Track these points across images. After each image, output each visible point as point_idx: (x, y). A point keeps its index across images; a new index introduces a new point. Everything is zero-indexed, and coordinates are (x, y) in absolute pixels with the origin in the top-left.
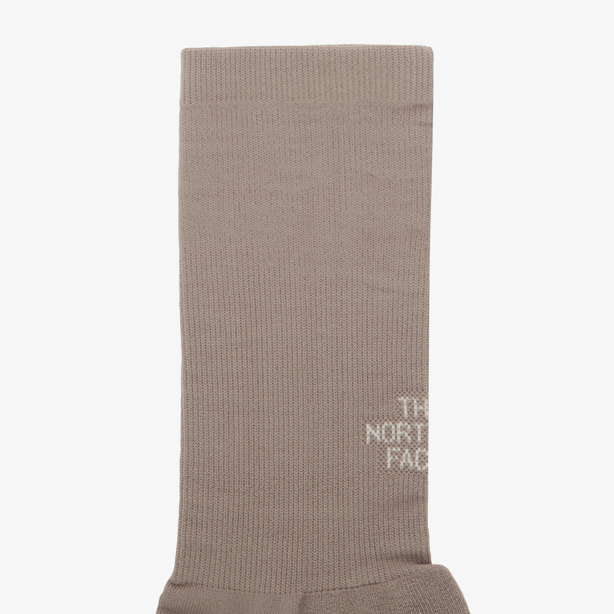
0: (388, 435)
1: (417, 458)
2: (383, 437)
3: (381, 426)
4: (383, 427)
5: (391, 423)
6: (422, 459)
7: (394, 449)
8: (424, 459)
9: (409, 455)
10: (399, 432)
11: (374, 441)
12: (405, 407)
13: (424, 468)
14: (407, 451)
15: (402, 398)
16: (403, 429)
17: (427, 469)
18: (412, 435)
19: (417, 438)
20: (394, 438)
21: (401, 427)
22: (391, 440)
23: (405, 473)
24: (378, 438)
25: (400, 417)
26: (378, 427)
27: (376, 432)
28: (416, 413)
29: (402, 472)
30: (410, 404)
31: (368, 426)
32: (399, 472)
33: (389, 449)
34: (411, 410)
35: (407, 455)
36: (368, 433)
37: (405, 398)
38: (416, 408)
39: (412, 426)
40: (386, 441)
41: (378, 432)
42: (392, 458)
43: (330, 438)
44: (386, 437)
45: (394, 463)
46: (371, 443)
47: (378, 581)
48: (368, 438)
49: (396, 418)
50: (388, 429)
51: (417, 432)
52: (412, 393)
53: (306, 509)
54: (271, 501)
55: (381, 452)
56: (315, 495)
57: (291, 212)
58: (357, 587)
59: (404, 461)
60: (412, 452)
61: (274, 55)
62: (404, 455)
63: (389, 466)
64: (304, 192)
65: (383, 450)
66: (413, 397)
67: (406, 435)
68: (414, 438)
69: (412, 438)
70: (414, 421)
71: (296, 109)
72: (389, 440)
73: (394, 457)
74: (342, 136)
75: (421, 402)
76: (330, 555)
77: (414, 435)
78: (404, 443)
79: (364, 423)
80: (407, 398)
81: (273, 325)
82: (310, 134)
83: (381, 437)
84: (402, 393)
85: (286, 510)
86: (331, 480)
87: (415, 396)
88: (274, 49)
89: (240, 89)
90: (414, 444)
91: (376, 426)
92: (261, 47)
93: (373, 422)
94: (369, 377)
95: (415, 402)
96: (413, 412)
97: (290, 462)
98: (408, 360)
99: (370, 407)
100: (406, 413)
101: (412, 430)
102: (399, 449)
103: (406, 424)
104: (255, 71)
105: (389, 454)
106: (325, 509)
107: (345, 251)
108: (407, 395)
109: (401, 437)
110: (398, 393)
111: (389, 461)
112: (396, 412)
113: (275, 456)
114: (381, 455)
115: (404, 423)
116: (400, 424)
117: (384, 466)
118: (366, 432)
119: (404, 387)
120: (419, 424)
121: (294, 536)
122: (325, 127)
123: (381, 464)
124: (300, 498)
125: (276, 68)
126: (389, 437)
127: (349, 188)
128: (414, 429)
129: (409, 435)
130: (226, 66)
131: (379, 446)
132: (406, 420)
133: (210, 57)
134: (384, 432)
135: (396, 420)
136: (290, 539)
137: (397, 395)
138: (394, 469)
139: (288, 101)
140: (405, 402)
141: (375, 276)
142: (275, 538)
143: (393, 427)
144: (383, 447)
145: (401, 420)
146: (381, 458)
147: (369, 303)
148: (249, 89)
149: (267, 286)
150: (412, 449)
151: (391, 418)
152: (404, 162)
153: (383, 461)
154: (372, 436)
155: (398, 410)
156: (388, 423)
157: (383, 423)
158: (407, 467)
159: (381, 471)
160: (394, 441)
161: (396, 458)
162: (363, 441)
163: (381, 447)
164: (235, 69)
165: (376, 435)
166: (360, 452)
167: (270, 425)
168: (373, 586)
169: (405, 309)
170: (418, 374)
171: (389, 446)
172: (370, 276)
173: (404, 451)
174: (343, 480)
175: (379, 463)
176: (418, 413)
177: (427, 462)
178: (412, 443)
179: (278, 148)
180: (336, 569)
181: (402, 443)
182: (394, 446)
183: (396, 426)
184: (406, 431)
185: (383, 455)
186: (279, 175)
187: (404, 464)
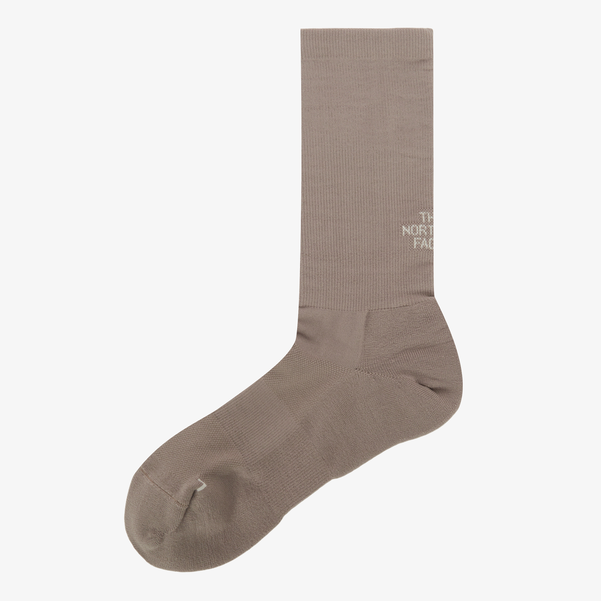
0: (415, 231)
1: (429, 243)
2: (412, 233)
3: (410, 227)
4: (412, 227)
5: (416, 225)
7: (418, 238)
9: (426, 242)
10: (420, 230)
11: (407, 234)
12: (423, 217)
14: (425, 239)
15: (422, 212)
16: (423, 228)
18: (427, 231)
19: (430, 233)
20: (417, 233)
21: (421, 227)
22: (416, 234)
23: (423, 250)
24: (409, 233)
25: (421, 222)
26: (409, 227)
27: (408, 230)
28: (429, 220)
29: (422, 250)
30: (426, 215)
31: (403, 227)
32: (420, 250)
33: (415, 238)
34: (426, 219)
35: (424, 242)
36: (404, 230)
37: (423, 212)
38: (429, 217)
39: (427, 227)
40: (413, 234)
41: (409, 230)
42: (417, 243)
43: (383, 233)
44: (413, 232)
45: (418, 246)
46: (405, 235)
47: (407, 305)
48: (404, 233)
49: (419, 223)
50: (415, 228)
51: (430, 230)
52: (427, 210)
55: (411, 240)
56: (374, 262)
57: (360, 117)
59: (423, 244)
60: (427, 240)
61: (349, 33)
62: (423, 241)
63: (415, 247)
64: (367, 107)
65: (412, 239)
66: (427, 212)
67: (424, 231)
68: (428, 233)
69: (427, 233)
70: (428, 224)
71: (361, 63)
72: (415, 234)
73: (418, 243)
75: (431, 215)
76: (382, 292)
77: (428, 231)
78: (423, 236)
79: (401, 225)
80: (424, 212)
81: (350, 176)
82: (368, 76)
83: (411, 232)
84: (421, 210)
86: (383, 254)
87: (428, 211)
88: (349, 30)
89: (330, 52)
90: (428, 236)
91: (408, 227)
92: (341, 29)
93: (406, 225)
94: (403, 202)
95: (429, 214)
96: (428, 220)
97: (360, 245)
98: (424, 193)
99: (404, 217)
100: (424, 220)
101: (427, 229)
102: (420, 239)
103: (424, 225)
104: (338, 42)
105: (415, 241)
106: (380, 269)
107: (389, 137)
108: (424, 211)
109: (422, 232)
110: (419, 210)
111: (415, 244)
112: (418, 220)
114: (411, 241)
115: (423, 225)
117: (412, 247)
118: (402, 230)
119: (422, 207)
120: (431, 226)
121: (366, 284)
122: (376, 72)
123: (411, 246)
124: (366, 263)
125: (350, 40)
126: (415, 233)
128: (428, 228)
129: (426, 231)
130: (321, 39)
131: (409, 237)
132: (424, 224)
133: (312, 34)
134: (412, 230)
135: (418, 224)
136: (360, 284)
137: (419, 211)
138: (418, 249)
139: (356, 58)
140: (423, 214)
143: (417, 227)
144: (412, 237)
145: (421, 224)
146: (411, 243)
147: (402, 163)
148: (335, 51)
149: (346, 156)
150: (427, 238)
151: (416, 223)
153: (412, 244)
154: (406, 232)
155: (420, 219)
156: (414, 225)
157: (412, 226)
158: (424, 248)
159: (411, 250)
160: (418, 234)
161: (419, 243)
162: (401, 234)
163: (411, 237)
164: (327, 40)
165: (408, 231)
166: (399, 240)
168: (405, 307)
169: (421, 166)
170: (430, 200)
171: (415, 237)
172: (403, 150)
173: (423, 240)
174: (390, 254)
175: (409, 246)
176: (430, 220)
178: (427, 235)
179: (352, 84)
180: (385, 299)
181: (422, 235)
182: (418, 237)
183: (419, 227)
184: (424, 230)
185: (412, 242)
186: (353, 98)
187: (423, 246)
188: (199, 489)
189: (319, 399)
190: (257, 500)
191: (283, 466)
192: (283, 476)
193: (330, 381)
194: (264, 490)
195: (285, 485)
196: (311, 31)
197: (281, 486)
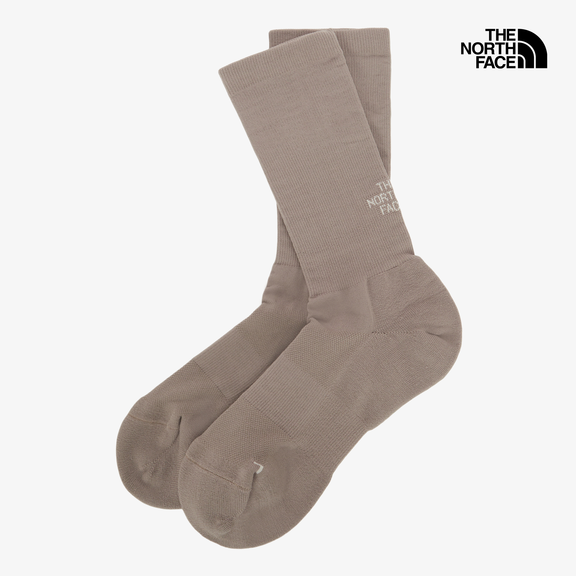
0: (378, 201)
1: (394, 206)
2: (376, 203)
3: (373, 199)
4: (374, 198)
5: (377, 196)
6: (396, 206)
7: (383, 206)
8: (397, 206)
9: (390, 206)
10: (382, 198)
11: (373, 206)
12: (380, 187)
13: (398, 209)
14: (388, 205)
17: (400, 209)
18: (388, 197)
19: (390, 198)
20: (381, 201)
21: (382, 196)
22: (380, 203)
24: (374, 204)
25: (380, 192)
26: (372, 199)
28: (386, 188)
29: (390, 214)
30: (382, 185)
31: (368, 201)
33: (380, 207)
34: (383, 187)
35: (389, 206)
36: (369, 203)
38: (385, 185)
39: (386, 194)
40: (378, 204)
41: (373, 201)
42: (383, 210)
43: (354, 212)
44: (377, 202)
45: (385, 212)
46: (372, 207)
47: (397, 265)
48: (370, 206)
49: (378, 193)
50: (377, 199)
51: (389, 195)
52: (381, 180)
53: (355, 245)
54: (339, 248)
55: (378, 209)
56: (356, 238)
57: (299, 123)
58: (389, 270)
59: (389, 209)
60: (391, 204)
62: (388, 207)
63: (383, 214)
64: (301, 113)
65: (378, 208)
66: (382, 182)
67: (385, 198)
68: (389, 198)
69: (388, 198)
70: (387, 191)
71: (283, 78)
72: (379, 203)
73: (384, 209)
74: (308, 84)
75: (386, 182)
76: (372, 260)
77: (389, 197)
78: (386, 202)
79: (366, 200)
80: (380, 183)
82: (293, 88)
83: (375, 203)
84: (377, 182)
85: (346, 249)
86: (361, 229)
87: (383, 181)
89: (254, 78)
90: (390, 201)
93: (369, 198)
94: (360, 181)
95: (384, 183)
96: (385, 188)
97: (341, 229)
98: (374, 167)
99: (365, 193)
100: (382, 189)
101: (387, 195)
102: (385, 205)
103: (384, 193)
104: (258, 67)
105: (381, 209)
106: (363, 242)
107: (329, 132)
108: (379, 182)
109: (384, 200)
111: (382, 211)
112: (377, 191)
113: (333, 229)
114: (378, 210)
115: (382, 194)
116: (381, 195)
117: (381, 215)
118: (368, 204)
119: (376, 179)
120: (389, 192)
121: (354, 258)
122: (299, 82)
123: (380, 214)
124: (351, 242)
126: (378, 202)
127: (320, 105)
129: (387, 198)
130: (242, 70)
131: (376, 207)
132: (383, 192)
133: (233, 68)
134: (375, 201)
135: (379, 194)
136: (353, 261)
137: (375, 183)
138: (386, 214)
140: (379, 185)
141: (345, 138)
142: (347, 263)
143: (379, 197)
144: (378, 207)
145: (381, 193)
146: (379, 212)
147: (347, 150)
148: (258, 76)
150: (390, 203)
151: (376, 194)
152: (338, 86)
153: (380, 212)
154: (371, 204)
155: (378, 189)
156: (376, 196)
157: (374, 197)
158: (391, 211)
159: (381, 217)
160: (381, 203)
161: (385, 209)
162: (368, 208)
163: (377, 207)
164: (248, 69)
165: (372, 203)
166: (369, 213)
167: (326, 217)
168: (395, 268)
169: (364, 147)
170: (380, 171)
172: (343, 139)
173: (387, 205)
174: (366, 227)
175: (379, 214)
176: (387, 187)
177: (398, 206)
178: (389, 201)
180: (377, 265)
181: (385, 202)
182: (382, 205)
183: (380, 196)
184: (385, 197)
185: (379, 210)
187: (389, 210)
188: (258, 472)
189: (344, 366)
190: (307, 466)
191: (322, 430)
192: (324, 439)
193: (352, 348)
194: (311, 455)
195: (329, 446)
196: (231, 66)
197: (325, 448)
